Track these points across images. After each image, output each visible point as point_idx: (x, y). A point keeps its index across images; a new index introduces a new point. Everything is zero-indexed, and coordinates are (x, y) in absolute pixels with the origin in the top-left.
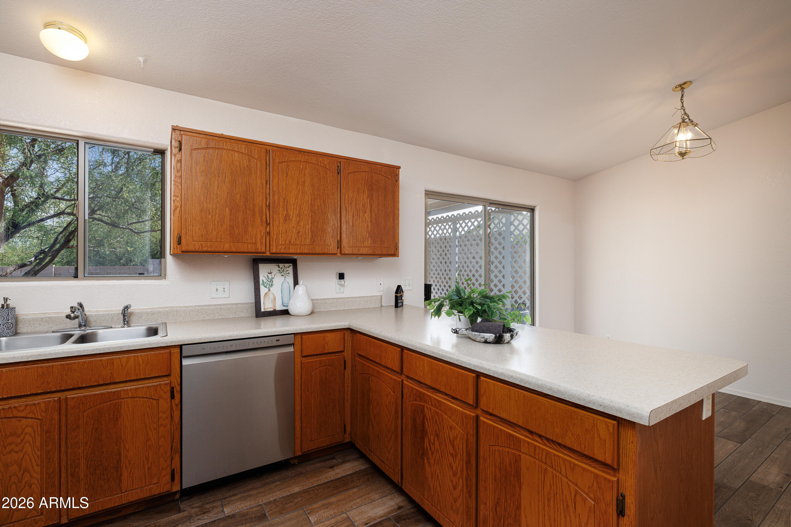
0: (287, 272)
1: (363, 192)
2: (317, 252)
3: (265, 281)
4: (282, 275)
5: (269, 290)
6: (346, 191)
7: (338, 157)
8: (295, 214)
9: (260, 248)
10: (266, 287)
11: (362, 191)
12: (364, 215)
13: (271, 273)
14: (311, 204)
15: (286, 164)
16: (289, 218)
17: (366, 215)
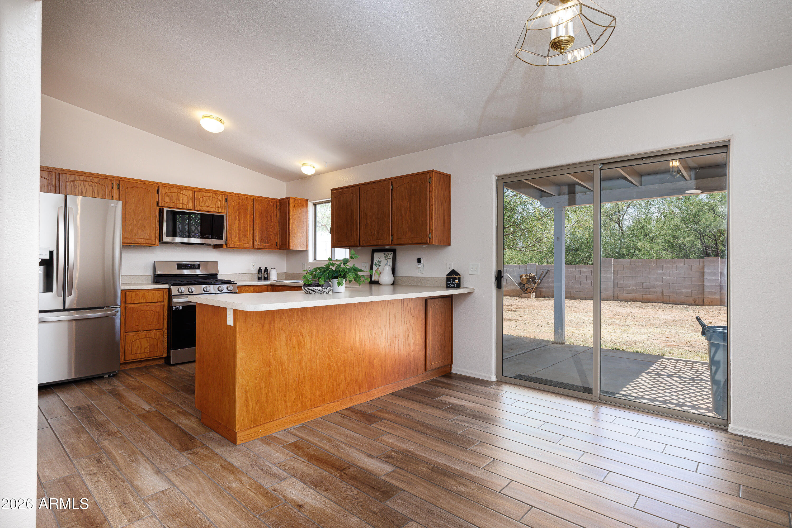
0: (389, 258)
1: (405, 198)
2: (380, 244)
3: (377, 262)
4: (386, 260)
5: (378, 268)
8: (370, 221)
10: (376, 266)
13: (380, 258)
15: (366, 193)
16: (367, 225)
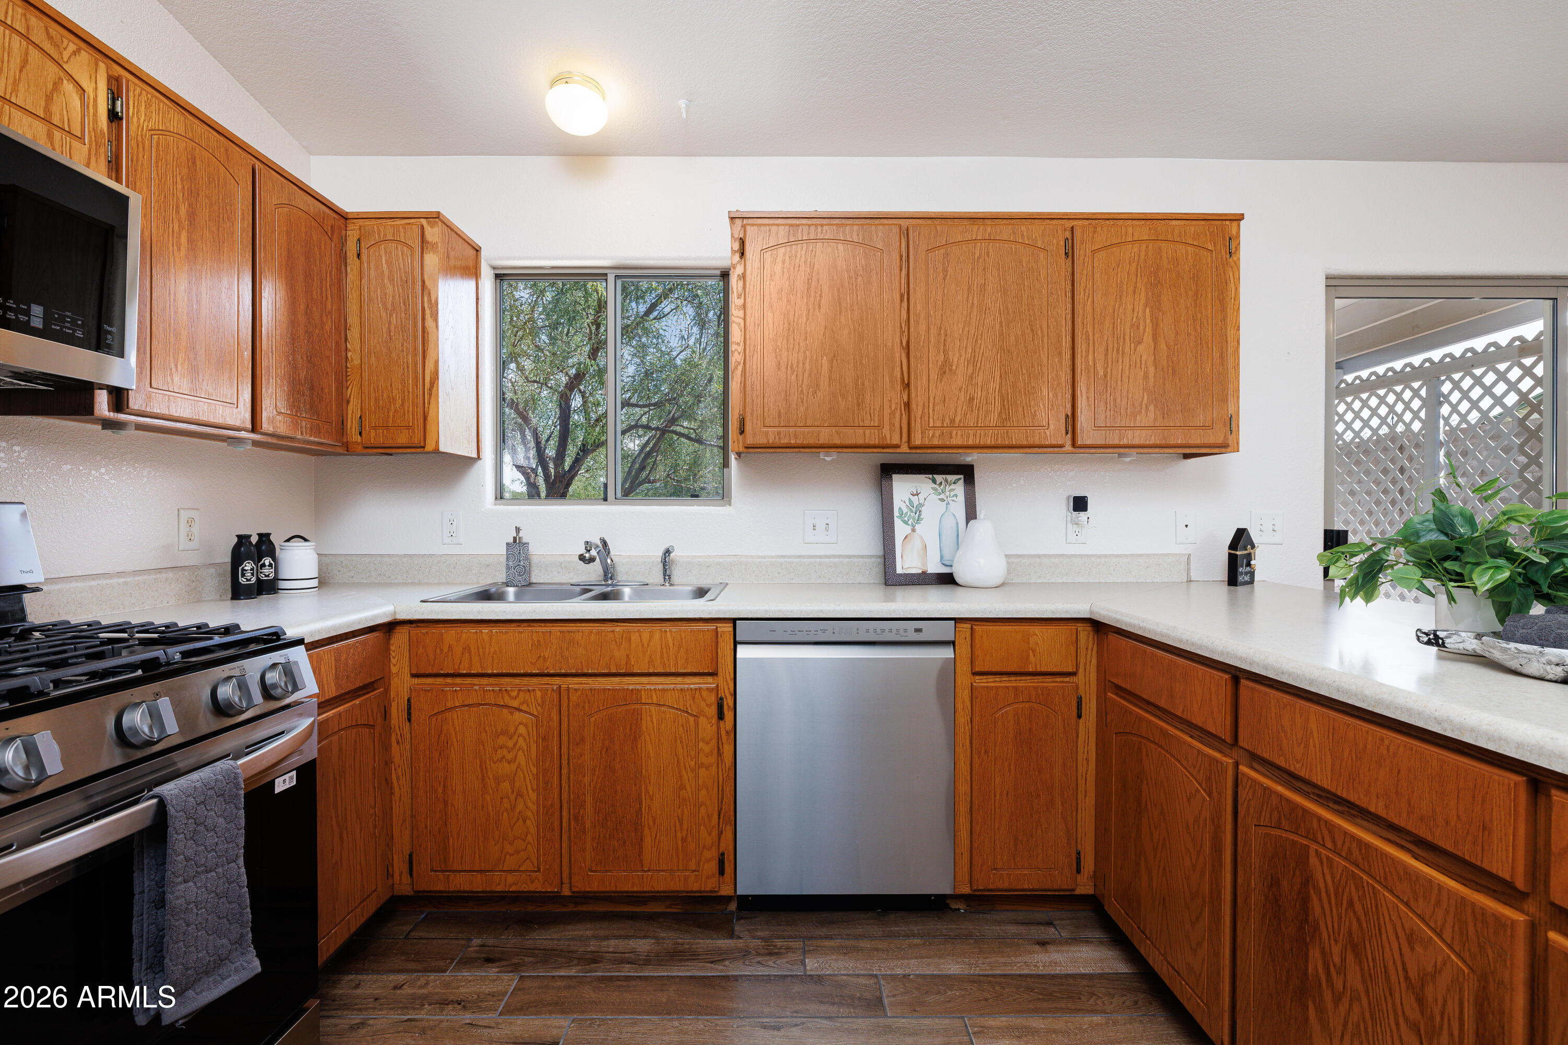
0: (952, 494)
1: (1134, 292)
2: (1014, 443)
3: (905, 510)
4: (942, 500)
5: (913, 530)
6: (1087, 294)
7: (1065, 217)
8: (963, 358)
9: (888, 436)
10: (906, 523)
11: (1131, 290)
12: (1135, 350)
13: (917, 494)
14: (1001, 334)
15: (942, 251)
16: (951, 370)
17: (1140, 348)
